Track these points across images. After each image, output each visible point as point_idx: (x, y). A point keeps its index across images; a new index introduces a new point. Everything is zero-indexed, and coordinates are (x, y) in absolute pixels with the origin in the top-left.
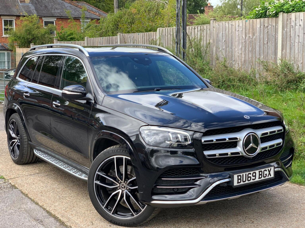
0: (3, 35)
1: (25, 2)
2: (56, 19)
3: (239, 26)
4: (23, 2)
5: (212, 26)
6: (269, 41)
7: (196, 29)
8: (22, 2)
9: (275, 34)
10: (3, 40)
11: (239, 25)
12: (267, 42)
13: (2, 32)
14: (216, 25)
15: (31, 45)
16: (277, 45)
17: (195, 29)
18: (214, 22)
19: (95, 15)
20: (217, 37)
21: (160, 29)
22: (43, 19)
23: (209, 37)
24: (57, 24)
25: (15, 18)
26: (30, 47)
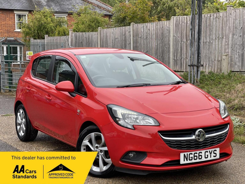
0: (15, 30)
2: (67, 15)
5: (228, 13)
7: (212, 17)
10: (16, 35)
13: (15, 26)
14: (232, 12)
15: (45, 36)
17: (210, 16)
18: (231, 8)
19: (105, 11)
20: (234, 24)
21: (173, 18)
22: (55, 15)
23: (225, 24)
24: (68, 20)
25: (28, 13)
26: (45, 39)
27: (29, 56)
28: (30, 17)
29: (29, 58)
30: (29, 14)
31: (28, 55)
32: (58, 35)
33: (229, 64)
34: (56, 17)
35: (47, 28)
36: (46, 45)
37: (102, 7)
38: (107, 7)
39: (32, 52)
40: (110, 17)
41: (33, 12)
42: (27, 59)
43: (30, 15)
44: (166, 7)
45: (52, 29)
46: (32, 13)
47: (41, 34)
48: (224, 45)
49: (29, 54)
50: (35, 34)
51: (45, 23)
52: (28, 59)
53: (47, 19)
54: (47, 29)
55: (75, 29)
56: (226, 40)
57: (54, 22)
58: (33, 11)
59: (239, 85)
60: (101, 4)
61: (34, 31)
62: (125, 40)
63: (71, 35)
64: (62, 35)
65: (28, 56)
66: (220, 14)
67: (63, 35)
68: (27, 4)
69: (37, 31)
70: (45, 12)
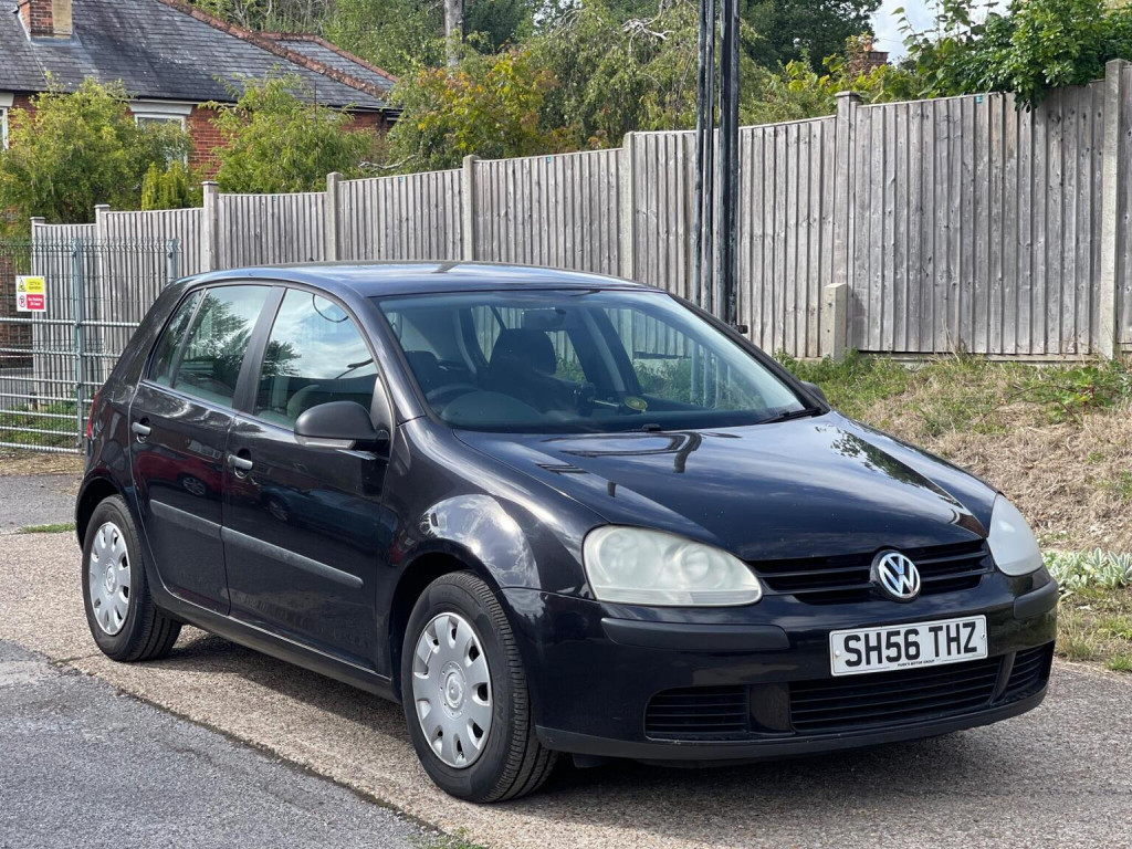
1: (51, 33)
2: (188, 112)
3: (951, 119)
4: (45, 33)
5: (843, 122)
6: (1067, 178)
7: (781, 139)
8: (40, 32)
9: (1093, 148)
11: (948, 116)
12: (1059, 180)
14: (858, 120)
15: (97, 211)
16: (1101, 193)
17: (776, 134)
18: (853, 103)
19: (360, 94)
20: (864, 165)
21: (633, 137)
22: (133, 110)
23: (830, 165)
24: (192, 132)
25: (10, 104)
26: (94, 222)
27: (28, 296)
28: (19, 120)
29: (29, 302)
30: (13, 107)
31: (24, 290)
32: (155, 202)
33: (851, 324)
34: (136, 120)
35: (101, 169)
36: (99, 249)
37: (347, 72)
38: (371, 73)
39: (40, 280)
40: (382, 121)
41: (37, 98)
42: (19, 309)
43: (20, 111)
44: (622, 81)
45: (121, 175)
46: (31, 102)
47: (70, 196)
48: (830, 247)
49: (26, 287)
50: (44, 195)
51: (90, 147)
52: (25, 309)
53: (98, 130)
54: (102, 174)
55: (226, 180)
56: (837, 230)
57: (131, 144)
58: (35, 93)
59: (878, 405)
60: (342, 59)
61: (40, 182)
62: (442, 229)
63: (212, 204)
64: (172, 205)
65: (25, 294)
66: (810, 126)
67: (175, 203)
68: (6, 62)
69: (56, 183)
70: (89, 101)
